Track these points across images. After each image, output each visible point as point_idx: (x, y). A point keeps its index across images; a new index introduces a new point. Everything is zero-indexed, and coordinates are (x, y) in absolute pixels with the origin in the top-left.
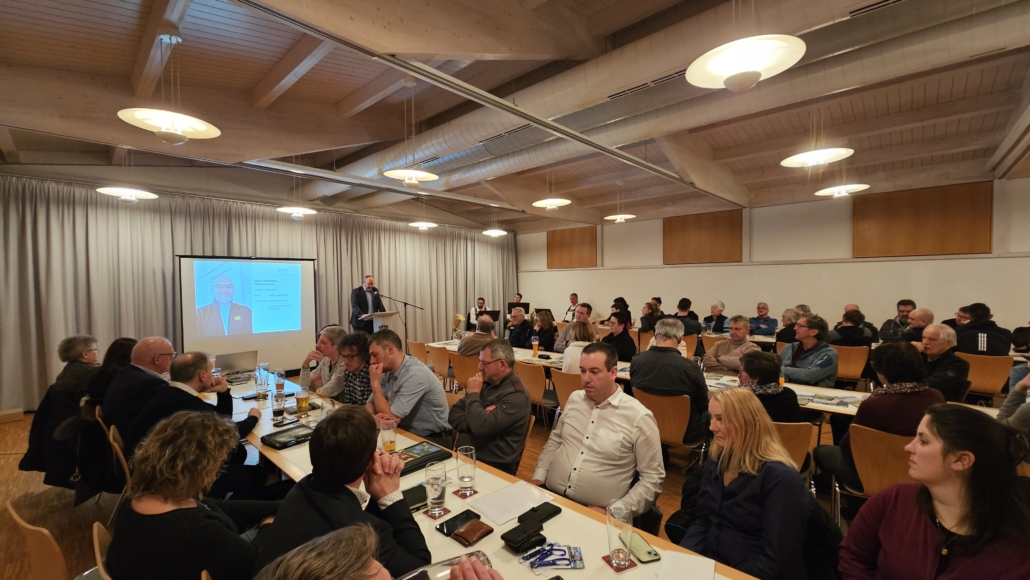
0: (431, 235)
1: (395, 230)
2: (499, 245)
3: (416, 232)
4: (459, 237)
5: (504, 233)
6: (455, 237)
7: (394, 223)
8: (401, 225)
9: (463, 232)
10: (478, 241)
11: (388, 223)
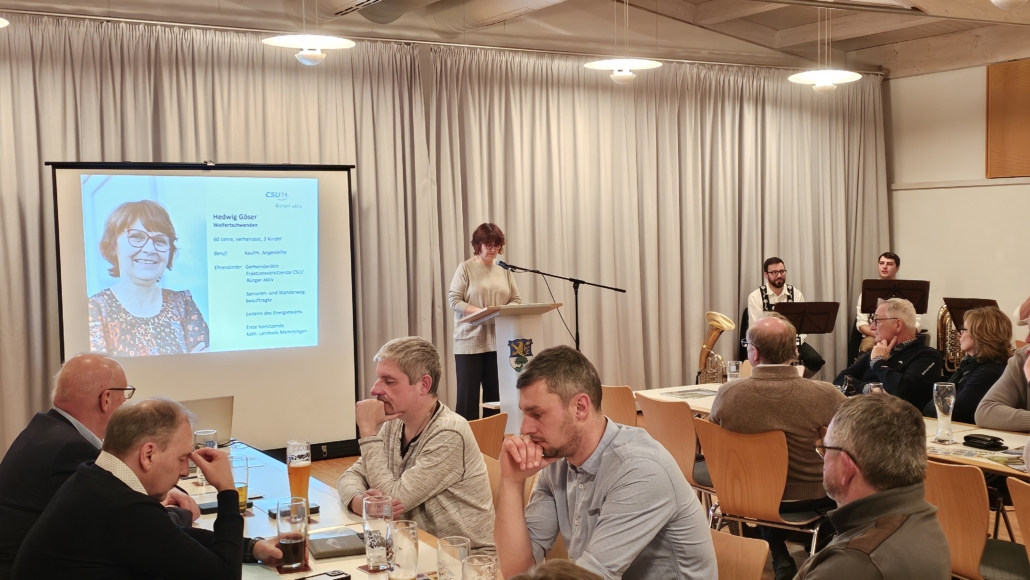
0: (642, 90)
1: (546, 83)
2: (836, 111)
3: (601, 86)
4: (720, 95)
5: (854, 77)
6: (707, 96)
7: (544, 63)
8: (562, 66)
9: (732, 79)
10: (776, 103)
11: (528, 63)
